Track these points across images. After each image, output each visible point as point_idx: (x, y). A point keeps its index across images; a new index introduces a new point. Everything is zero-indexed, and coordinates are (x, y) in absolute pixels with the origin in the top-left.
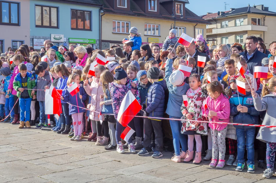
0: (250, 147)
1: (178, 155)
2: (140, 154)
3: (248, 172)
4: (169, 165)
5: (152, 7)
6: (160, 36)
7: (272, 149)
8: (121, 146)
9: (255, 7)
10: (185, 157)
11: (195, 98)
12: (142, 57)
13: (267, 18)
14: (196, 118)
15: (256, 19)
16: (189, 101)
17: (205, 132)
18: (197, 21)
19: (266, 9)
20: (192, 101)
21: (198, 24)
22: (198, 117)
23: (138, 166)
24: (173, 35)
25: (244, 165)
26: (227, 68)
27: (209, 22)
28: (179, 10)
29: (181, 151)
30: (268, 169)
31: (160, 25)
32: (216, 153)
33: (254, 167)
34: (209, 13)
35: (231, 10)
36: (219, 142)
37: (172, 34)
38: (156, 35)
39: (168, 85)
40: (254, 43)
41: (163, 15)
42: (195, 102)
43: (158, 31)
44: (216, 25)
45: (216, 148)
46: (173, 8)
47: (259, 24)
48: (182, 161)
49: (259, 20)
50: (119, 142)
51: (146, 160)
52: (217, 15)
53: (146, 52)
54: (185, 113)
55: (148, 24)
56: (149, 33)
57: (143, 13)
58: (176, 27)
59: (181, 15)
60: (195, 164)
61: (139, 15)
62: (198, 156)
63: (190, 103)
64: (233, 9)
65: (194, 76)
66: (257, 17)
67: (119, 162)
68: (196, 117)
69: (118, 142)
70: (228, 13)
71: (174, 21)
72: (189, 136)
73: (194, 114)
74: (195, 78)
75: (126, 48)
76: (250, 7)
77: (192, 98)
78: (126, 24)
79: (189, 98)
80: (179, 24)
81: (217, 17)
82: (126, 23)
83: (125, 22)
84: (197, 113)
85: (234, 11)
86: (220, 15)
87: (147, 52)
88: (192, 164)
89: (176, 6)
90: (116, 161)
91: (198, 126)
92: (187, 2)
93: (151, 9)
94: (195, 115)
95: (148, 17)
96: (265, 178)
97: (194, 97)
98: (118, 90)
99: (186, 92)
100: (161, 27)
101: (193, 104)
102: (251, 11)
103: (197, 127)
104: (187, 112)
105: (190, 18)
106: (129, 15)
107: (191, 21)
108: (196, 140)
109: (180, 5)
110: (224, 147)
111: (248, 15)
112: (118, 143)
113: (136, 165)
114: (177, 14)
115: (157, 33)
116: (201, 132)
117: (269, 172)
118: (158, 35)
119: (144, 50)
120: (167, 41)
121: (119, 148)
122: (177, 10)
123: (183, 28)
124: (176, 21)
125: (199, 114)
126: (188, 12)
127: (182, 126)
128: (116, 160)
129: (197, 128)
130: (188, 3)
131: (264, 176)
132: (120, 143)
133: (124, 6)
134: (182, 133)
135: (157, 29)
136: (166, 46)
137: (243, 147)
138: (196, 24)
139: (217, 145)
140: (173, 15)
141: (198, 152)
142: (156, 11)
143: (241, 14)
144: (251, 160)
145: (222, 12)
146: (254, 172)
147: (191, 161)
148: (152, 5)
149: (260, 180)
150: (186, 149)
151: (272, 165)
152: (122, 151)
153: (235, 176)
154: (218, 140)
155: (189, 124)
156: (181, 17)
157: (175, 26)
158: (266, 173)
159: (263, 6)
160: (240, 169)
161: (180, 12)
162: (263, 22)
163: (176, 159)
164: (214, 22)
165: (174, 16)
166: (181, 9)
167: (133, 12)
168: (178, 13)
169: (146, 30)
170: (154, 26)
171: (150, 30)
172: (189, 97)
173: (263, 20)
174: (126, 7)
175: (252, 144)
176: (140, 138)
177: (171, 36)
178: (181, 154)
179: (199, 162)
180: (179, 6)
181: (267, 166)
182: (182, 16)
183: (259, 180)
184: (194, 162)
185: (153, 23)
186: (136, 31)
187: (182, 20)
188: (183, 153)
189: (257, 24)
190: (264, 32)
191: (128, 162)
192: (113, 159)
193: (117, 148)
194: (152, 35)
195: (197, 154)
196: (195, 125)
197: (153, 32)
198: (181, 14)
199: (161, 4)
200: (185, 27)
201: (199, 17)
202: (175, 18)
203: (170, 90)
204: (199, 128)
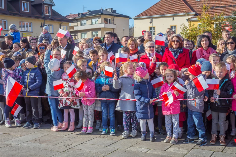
0: (112, 116)
1: (56, 126)
2: (25, 127)
3: (111, 134)
4: (49, 134)
5: (25, 9)
6: (33, 31)
7: (127, 116)
8: (8, 121)
9: (106, 10)
10: (61, 127)
11: (68, 81)
13: (116, 18)
14: (70, 96)
15: (107, 19)
16: (64, 83)
17: (78, 106)
18: (62, 20)
19: (115, 11)
20: (67, 83)
21: (63, 22)
22: (72, 95)
23: (24, 136)
24: (45, 31)
25: (107, 130)
26: (92, 56)
27: (72, 21)
28: (47, 12)
29: (58, 123)
30: (126, 131)
31: (32, 23)
32: (87, 122)
33: (115, 131)
34: (71, 14)
35: (88, 12)
37: (45, 30)
38: (29, 31)
39: (47, 70)
40: (111, 37)
41: (34, 15)
42: (69, 84)
43: (30, 28)
44: (77, 23)
45: (87, 119)
46: (43, 9)
47: (110, 23)
49: (109, 20)
50: (7, 118)
51: (31, 131)
52: (77, 15)
54: (62, 93)
55: (22, 22)
56: (23, 29)
57: (18, 13)
58: (45, 25)
59: (49, 15)
60: (70, 131)
61: (15, 15)
62: (72, 126)
63: (65, 85)
64: (89, 11)
65: (67, 62)
66: (108, 17)
67: (8, 134)
68: (70, 95)
69: (6, 118)
70: (86, 14)
71: (44, 20)
72: (65, 110)
73: (69, 93)
74: (69, 64)
76: (102, 10)
77: (67, 80)
78: (4, 22)
79: (64, 81)
80: (47, 23)
81: (77, 17)
82: (4, 21)
83: (3, 20)
84: (71, 92)
85: (90, 12)
86: (80, 15)
87: (26, 45)
88: (68, 132)
89: (45, 7)
90: (5, 134)
91: (72, 102)
92: (54, 4)
93: (24, 10)
94: (69, 94)
95: (22, 16)
96: (124, 138)
97: (68, 79)
99: (62, 75)
100: (33, 25)
101: (68, 85)
102: (104, 13)
103: (72, 103)
104: (63, 92)
105: (56, 18)
106: (6, 14)
107: (57, 20)
108: (71, 113)
109: (48, 7)
110: (93, 117)
111: (102, 16)
112: (7, 119)
113: (22, 136)
114: (46, 14)
115: (30, 29)
116: (75, 106)
117: (126, 133)
118: (30, 31)
120: (42, 36)
121: (7, 123)
122: (46, 11)
123: (51, 26)
124: (45, 20)
125: (72, 93)
126: (54, 13)
127: (59, 103)
128: (5, 133)
129: (71, 104)
130: (54, 5)
131: (123, 137)
132: (8, 119)
133: (2, 7)
134: (59, 108)
135: (30, 26)
136: (41, 40)
137: (106, 116)
138: (61, 22)
140: (43, 15)
141: (72, 123)
142: (28, 11)
143: (96, 15)
144: (113, 126)
145: (81, 13)
146: (115, 134)
147: (67, 130)
148: (26, 7)
149: (120, 140)
150: (62, 121)
151: (128, 128)
152: (9, 125)
153: (102, 139)
154: (88, 112)
156: (49, 16)
158: (124, 134)
159: (112, 9)
160: (104, 133)
161: (49, 13)
162: (112, 22)
163: (54, 129)
164: (76, 21)
165: (44, 16)
166: (49, 11)
167: (10, 12)
168: (46, 13)
169: (20, 27)
170: (27, 24)
171: (24, 27)
172: (64, 80)
173: (113, 20)
174: (3, 8)
175: (113, 114)
176: (23, 114)
177: (45, 32)
178: (58, 125)
179: (73, 130)
180: (47, 8)
181: (124, 130)
182: (50, 16)
183: (119, 140)
184: (69, 130)
185: (26, 21)
186: (15, 27)
187: (50, 19)
188: (60, 124)
189: (108, 23)
190: (113, 29)
191: (16, 134)
192: (3, 132)
193: (5, 123)
194: (26, 31)
195: (71, 124)
196: (69, 101)
197: (26, 29)
198: (49, 14)
199: (32, 6)
200: (53, 25)
201: (63, 17)
202: (44, 18)
203: (48, 74)
204: (73, 104)
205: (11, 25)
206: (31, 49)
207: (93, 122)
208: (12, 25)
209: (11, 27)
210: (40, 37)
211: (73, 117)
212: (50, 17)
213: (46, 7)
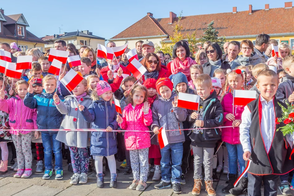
0: (57, 152)
3: (56, 179)
9: (82, 32)
13: (92, 40)
15: (83, 41)
18: (36, 40)
19: (91, 33)
22: (5, 121)
25: (52, 171)
27: (48, 42)
28: (21, 32)
30: (76, 174)
32: (22, 162)
33: (62, 173)
34: (47, 36)
35: (64, 33)
36: (24, 151)
40: (63, 47)
41: (6, 35)
44: (53, 45)
45: (22, 158)
46: (15, 30)
49: (85, 41)
52: (53, 37)
64: (66, 33)
66: (84, 39)
70: (62, 36)
76: (78, 32)
80: (21, 43)
81: (53, 39)
84: (4, 117)
85: (66, 34)
86: (56, 37)
89: (18, 28)
92: (27, 25)
94: (2, 120)
96: (73, 185)
102: (80, 34)
105: (30, 38)
107: (31, 41)
108: (2, 148)
109: (22, 28)
110: (30, 155)
116: (9, 138)
117: (77, 177)
123: (25, 47)
125: (6, 119)
126: (28, 34)
129: (4, 134)
130: (28, 26)
131: (71, 182)
137: (50, 153)
138: (36, 43)
139: (22, 154)
140: (15, 35)
141: (4, 161)
142: (0, 32)
143: (72, 37)
144: (58, 166)
145: (57, 35)
146: (62, 178)
149: (67, 188)
151: (78, 168)
158: (74, 178)
159: (88, 31)
160: (47, 177)
162: (88, 43)
164: (51, 43)
165: (16, 36)
166: (23, 31)
168: (20, 34)
175: (59, 149)
180: (21, 28)
181: (73, 171)
183: (65, 188)
187: (23, 40)
198: (22, 35)
199: (4, 26)
200: (27, 46)
201: (39, 38)
202: (17, 38)
204: (7, 134)
207: (32, 161)
211: (6, 154)
212: (23, 38)
213: (19, 27)
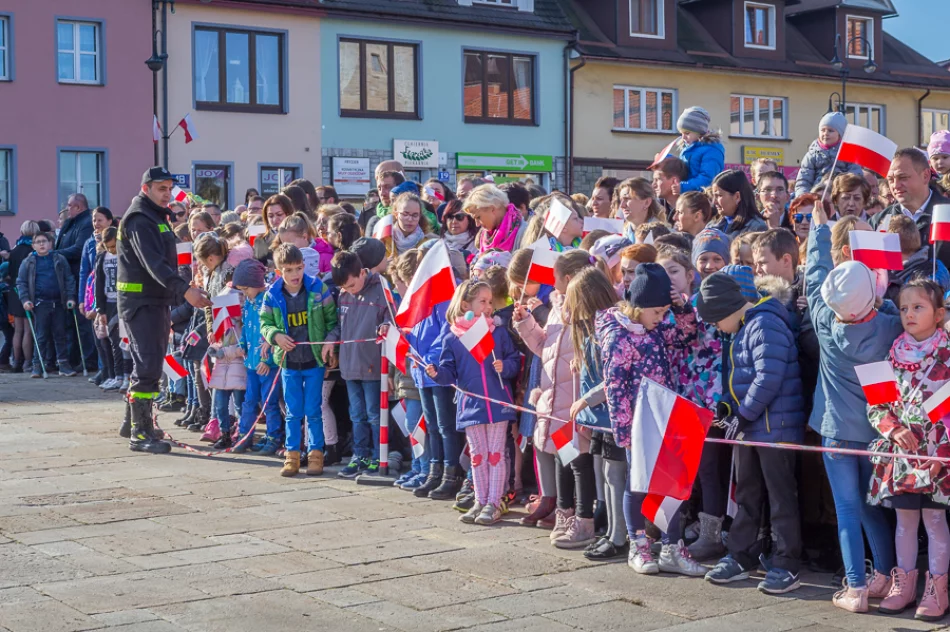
1: (857, 586)
2: (714, 576)
4: (825, 623)
5: (757, 35)
6: (790, 138)
8: (643, 547)
11: (924, 372)
12: (717, 217)
14: (931, 447)
16: (902, 381)
18: (927, 78)
20: (915, 382)
21: (932, 91)
22: (938, 441)
23: (706, 621)
24: (832, 134)
28: (859, 43)
29: (868, 571)
31: (786, 98)
37: (830, 131)
38: (772, 135)
41: (797, 62)
42: (924, 387)
43: (779, 121)
46: (838, 35)
48: (874, 606)
50: (639, 532)
51: (739, 600)
53: (737, 199)
54: (892, 429)
55: (742, 98)
56: (748, 129)
57: (724, 55)
58: (847, 105)
59: (867, 58)
60: (925, 619)
61: (710, 64)
62: (936, 592)
63: (907, 391)
65: (918, 285)
67: (638, 604)
68: (931, 442)
69: (634, 530)
71: (841, 84)
72: (901, 514)
73: (924, 432)
74: (925, 293)
75: (662, 186)
77: (916, 369)
78: (663, 99)
79: (903, 371)
80: (857, 95)
82: (663, 94)
83: (660, 92)
84: (934, 426)
87: (739, 200)
88: (913, 618)
89: (848, 25)
90: (626, 601)
91: (940, 476)
92: (889, 9)
93: (754, 42)
94: (927, 435)
95: (744, 70)
97: (924, 365)
98: (629, 339)
100: (790, 111)
101: (921, 394)
103: (935, 480)
104: (898, 426)
105: (899, 71)
106: (674, 63)
107: (905, 83)
108: (930, 531)
109: (864, 23)
112: (635, 537)
113: (699, 619)
114: (850, 57)
115: (776, 128)
118: (779, 136)
119: (727, 194)
120: (813, 160)
121: (636, 554)
122: (853, 41)
123: (873, 110)
124: (847, 84)
126: (891, 50)
127: (874, 476)
128: (626, 597)
129: (934, 484)
130: (893, 13)
132: (641, 536)
133: (656, 33)
134: (873, 501)
135: (778, 115)
136: (810, 178)
138: (925, 91)
140: (837, 61)
141: (935, 576)
142: (772, 47)
147: (908, 608)
148: (759, 27)
152: (647, 566)
155: (904, 468)
156: (868, 66)
157: (844, 102)
161: (865, 49)
163: (849, 599)
165: (841, 65)
166: (868, 40)
167: (689, 52)
168: (854, 53)
169: (735, 118)
170: (764, 104)
171: (749, 117)
172: (901, 367)
174: (661, 36)
176: (715, 518)
177: (827, 139)
178: (868, 582)
179: (938, 613)
180: (858, 27)
182: (870, 63)
184: (919, 611)
185: (761, 91)
186: (701, 120)
187: (870, 79)
188: (876, 579)
191: (671, 608)
192: (616, 594)
193: (631, 554)
194: (759, 135)
195: (930, 584)
197: (760, 125)
198: (865, 55)
199: (791, 20)
200: (884, 106)
201: (935, 65)
202: (844, 72)
203: (823, 339)
204: (941, 484)
205: (687, 112)
206: (760, 220)
208: (692, 114)
209: (686, 120)
210: (804, 162)
211: (943, 552)
212: (870, 70)
213: (853, 22)
